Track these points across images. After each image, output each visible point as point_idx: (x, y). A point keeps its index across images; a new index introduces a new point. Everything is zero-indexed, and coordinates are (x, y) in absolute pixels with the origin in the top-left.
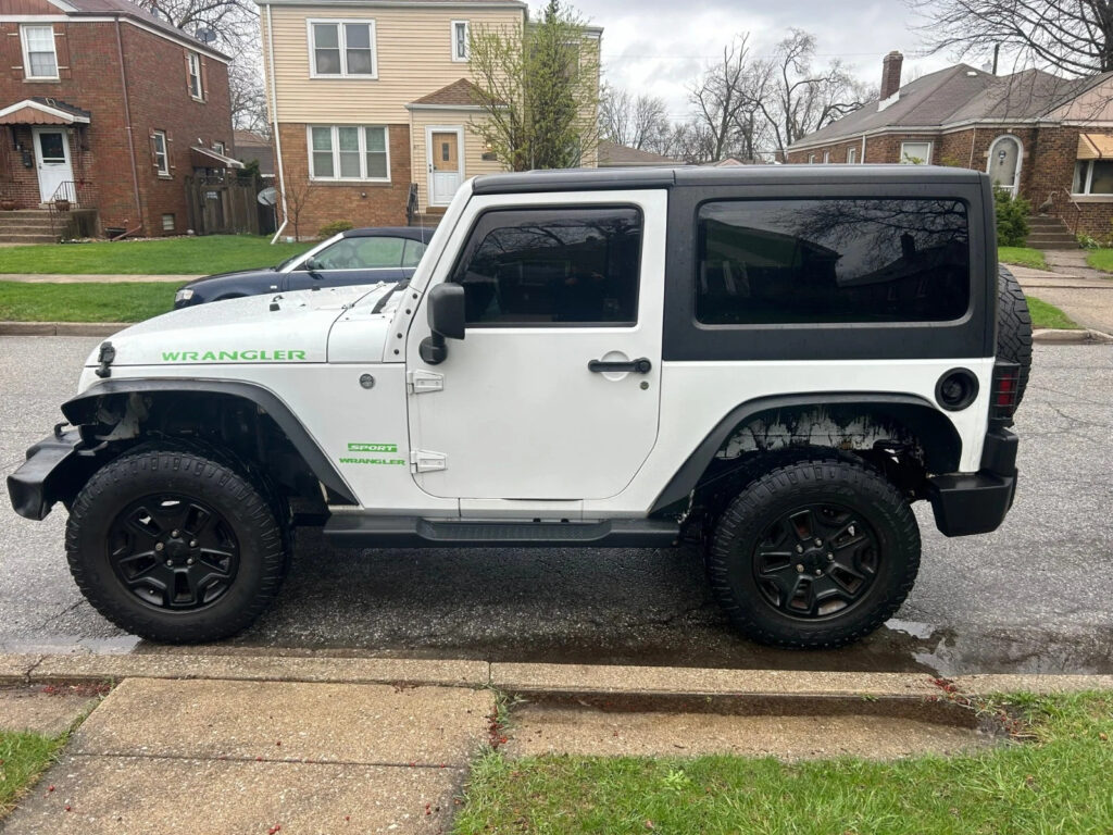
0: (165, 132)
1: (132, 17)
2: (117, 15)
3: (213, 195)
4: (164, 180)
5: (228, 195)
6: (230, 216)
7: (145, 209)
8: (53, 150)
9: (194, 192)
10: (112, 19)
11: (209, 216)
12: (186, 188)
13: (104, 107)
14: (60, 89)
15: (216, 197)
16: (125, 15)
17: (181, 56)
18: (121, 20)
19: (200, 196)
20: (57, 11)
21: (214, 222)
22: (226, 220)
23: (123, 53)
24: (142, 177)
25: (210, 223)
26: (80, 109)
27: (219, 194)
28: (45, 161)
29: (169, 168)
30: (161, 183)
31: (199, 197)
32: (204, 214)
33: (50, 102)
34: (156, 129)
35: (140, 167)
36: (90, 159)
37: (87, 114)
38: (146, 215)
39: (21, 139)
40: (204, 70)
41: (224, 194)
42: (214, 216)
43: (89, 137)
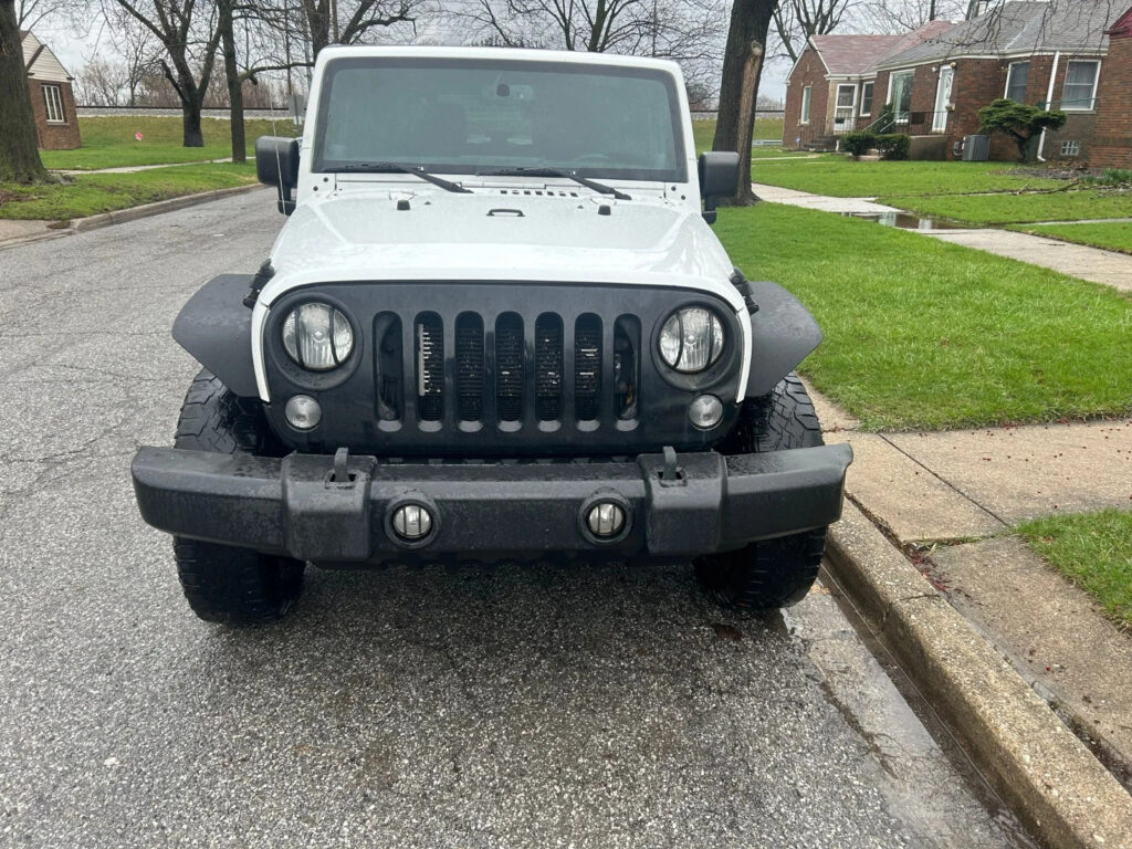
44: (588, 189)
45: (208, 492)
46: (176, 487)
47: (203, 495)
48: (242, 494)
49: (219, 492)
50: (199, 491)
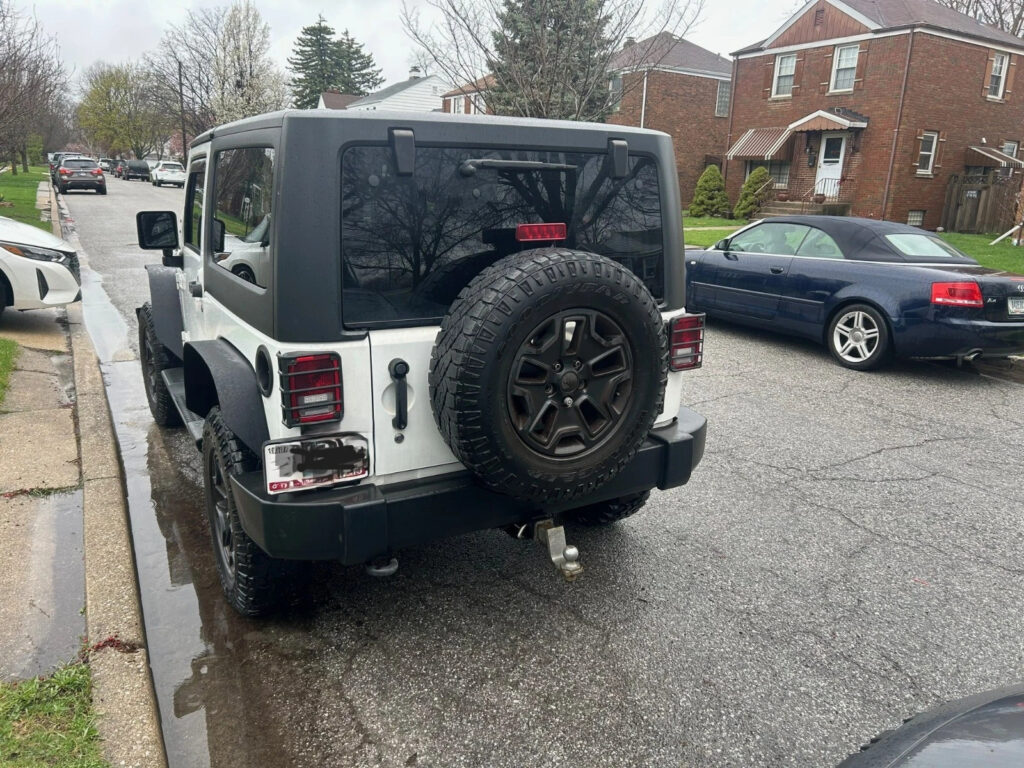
0: (939, 132)
1: (928, 27)
2: (913, 27)
3: (973, 194)
4: (924, 178)
5: (988, 196)
6: (984, 216)
7: (890, 204)
8: (832, 153)
9: (955, 190)
10: (908, 31)
11: (963, 215)
12: (948, 186)
13: (881, 112)
14: (851, 99)
15: (975, 196)
16: (921, 26)
17: (985, 57)
18: (916, 30)
19: (960, 193)
20: (866, 30)
21: (966, 220)
22: (979, 219)
23: (909, 62)
24: (895, 174)
25: (961, 222)
26: (861, 115)
27: (979, 193)
28: (825, 162)
29: (934, 168)
30: (917, 181)
31: (958, 195)
32: (959, 211)
33: (838, 111)
34: (926, 130)
35: (896, 166)
36: (858, 159)
37: (867, 119)
38: (889, 210)
39: (812, 144)
40: (1013, 70)
41: (984, 193)
42: (968, 215)
43: (862, 140)
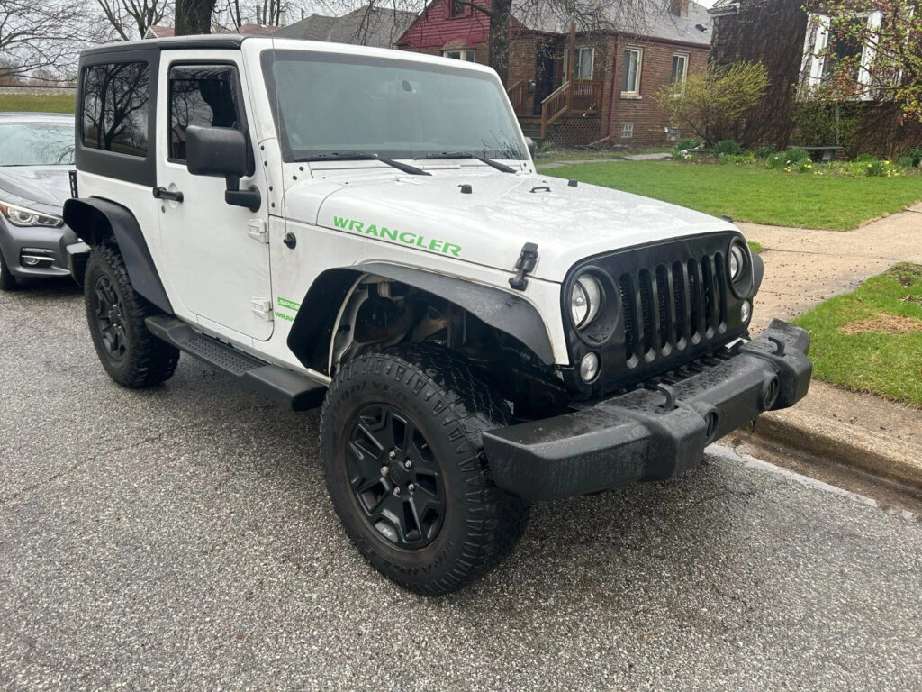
44: (491, 167)
45: (603, 448)
46: (577, 452)
47: (600, 451)
48: (625, 441)
49: (610, 445)
50: (596, 449)
